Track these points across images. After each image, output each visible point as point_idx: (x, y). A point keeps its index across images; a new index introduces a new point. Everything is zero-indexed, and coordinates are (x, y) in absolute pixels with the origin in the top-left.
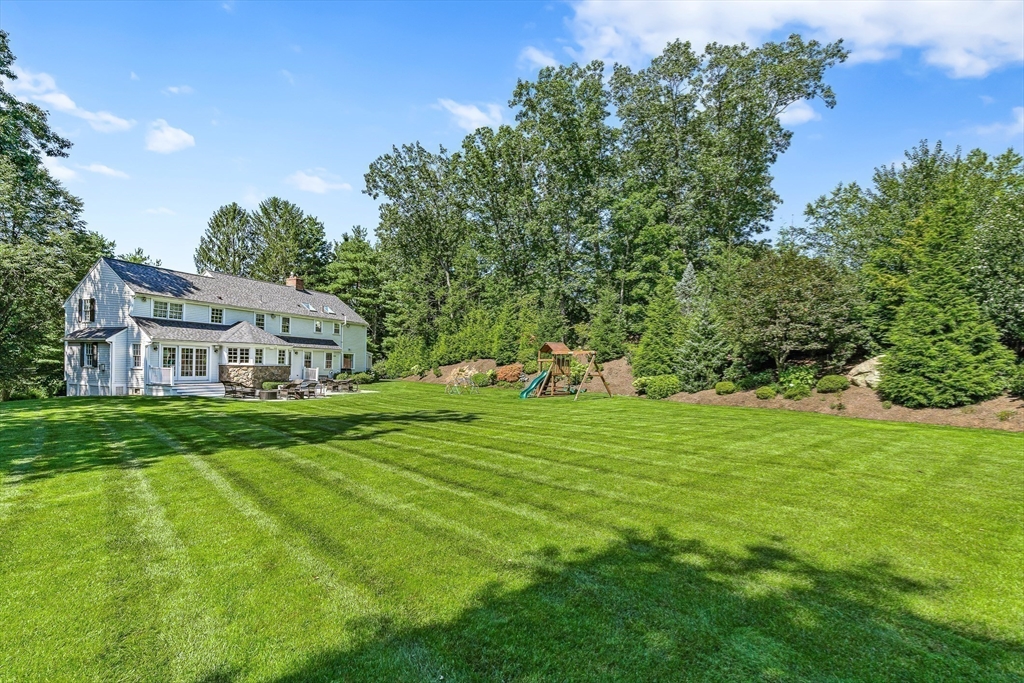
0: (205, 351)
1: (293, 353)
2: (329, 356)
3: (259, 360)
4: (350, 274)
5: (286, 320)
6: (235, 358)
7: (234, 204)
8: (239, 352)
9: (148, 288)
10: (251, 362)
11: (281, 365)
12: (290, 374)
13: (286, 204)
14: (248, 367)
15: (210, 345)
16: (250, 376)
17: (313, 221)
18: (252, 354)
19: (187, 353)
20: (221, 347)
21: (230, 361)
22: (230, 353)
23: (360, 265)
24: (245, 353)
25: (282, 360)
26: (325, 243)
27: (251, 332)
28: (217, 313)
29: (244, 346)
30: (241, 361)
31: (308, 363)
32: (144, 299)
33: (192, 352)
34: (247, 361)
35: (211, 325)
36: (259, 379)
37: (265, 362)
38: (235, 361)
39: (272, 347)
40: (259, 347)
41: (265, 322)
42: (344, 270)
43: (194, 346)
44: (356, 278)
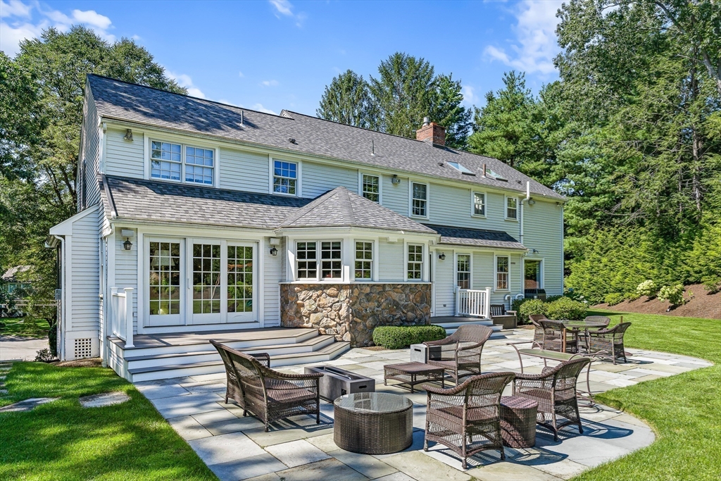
0: (250, 249)
1: (435, 257)
2: (503, 265)
3: (363, 268)
4: (503, 143)
5: (420, 190)
6: (313, 265)
7: (349, 72)
8: (319, 251)
9: (145, 114)
10: (347, 276)
11: (414, 281)
12: (429, 303)
13: (412, 61)
14: (340, 287)
15: (260, 235)
16: (343, 312)
17: (446, 82)
18: (348, 255)
19: (205, 256)
20: (283, 240)
21: (301, 274)
22: (301, 255)
23: (517, 128)
24: (333, 250)
25: (414, 271)
26: (463, 110)
27: (349, 204)
28: (285, 171)
29: (330, 236)
30: (325, 274)
31: (464, 279)
32: (128, 135)
33: (217, 254)
34: (337, 274)
35: (273, 197)
36: (363, 317)
37: (378, 276)
38: (313, 274)
39: (393, 237)
40: (365, 236)
41: (380, 193)
42: (493, 139)
43: (223, 239)
44: (511, 148)
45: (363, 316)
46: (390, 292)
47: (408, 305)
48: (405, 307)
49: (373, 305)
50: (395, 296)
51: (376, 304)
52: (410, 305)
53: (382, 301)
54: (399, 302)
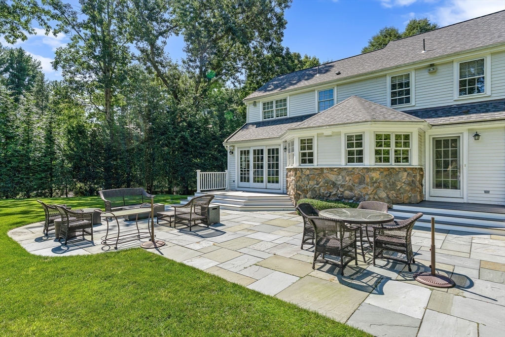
11: (354, 165)
15: (281, 141)
16: (293, 186)
28: (326, 96)
32: (255, 104)
33: (262, 153)
43: (265, 146)
45: (304, 190)
46: (328, 174)
47: (344, 185)
48: (342, 186)
49: (312, 183)
50: (332, 177)
51: (315, 182)
52: (346, 185)
53: (320, 180)
54: (336, 182)
